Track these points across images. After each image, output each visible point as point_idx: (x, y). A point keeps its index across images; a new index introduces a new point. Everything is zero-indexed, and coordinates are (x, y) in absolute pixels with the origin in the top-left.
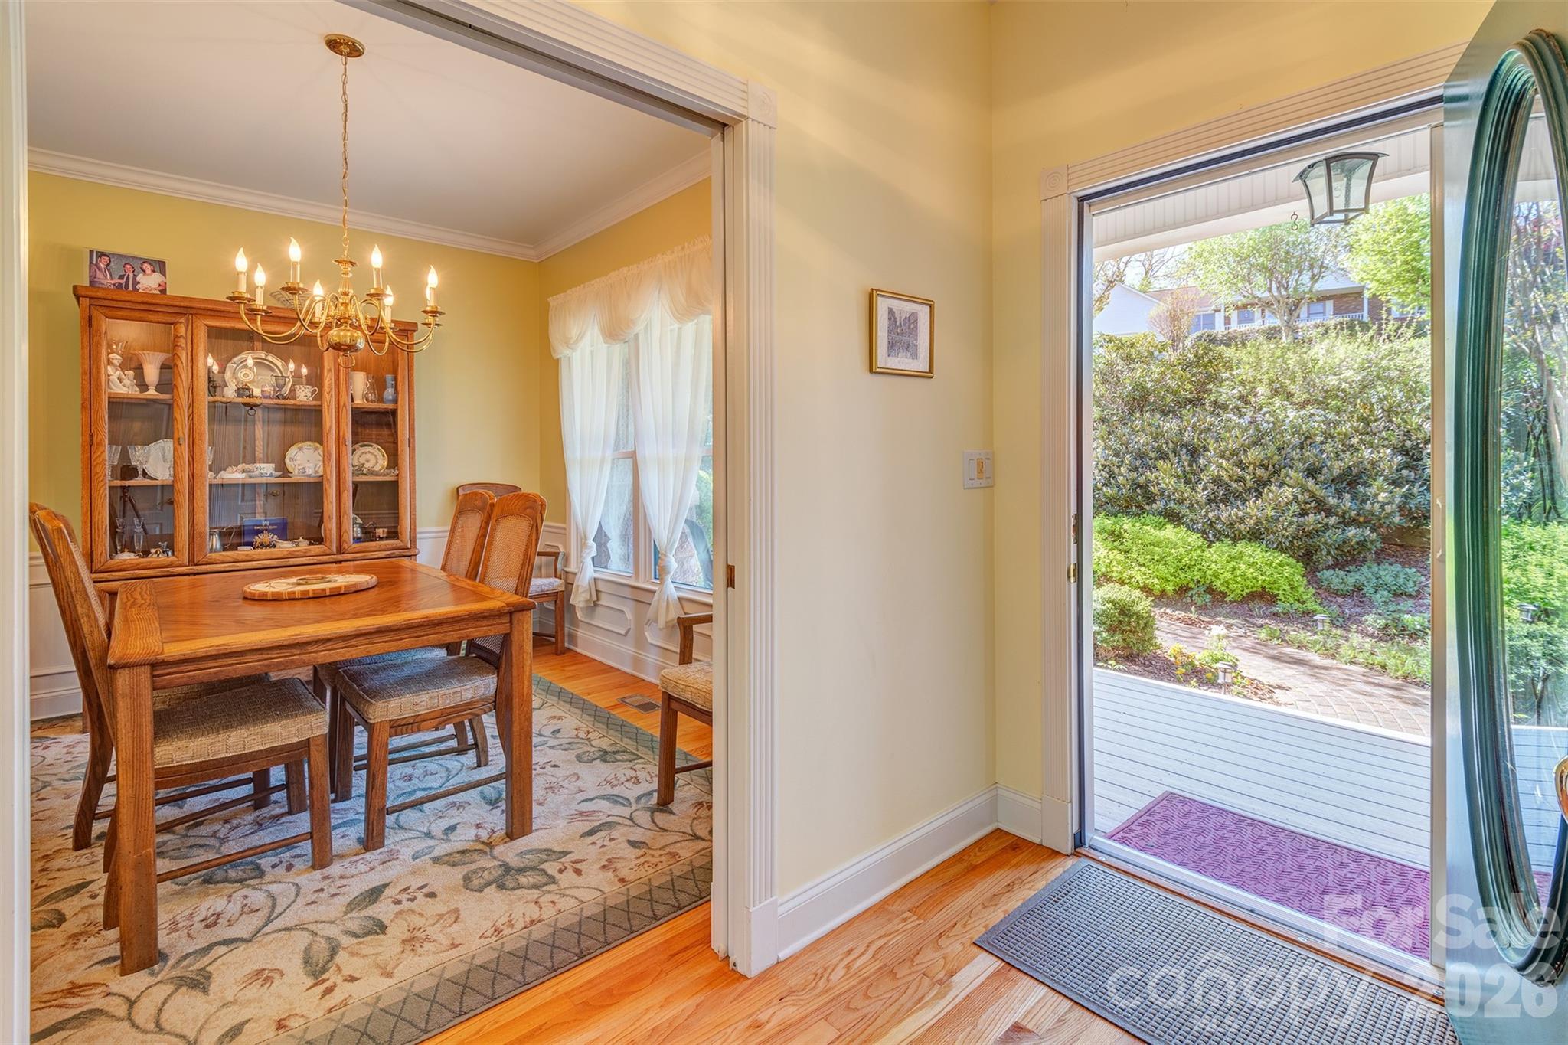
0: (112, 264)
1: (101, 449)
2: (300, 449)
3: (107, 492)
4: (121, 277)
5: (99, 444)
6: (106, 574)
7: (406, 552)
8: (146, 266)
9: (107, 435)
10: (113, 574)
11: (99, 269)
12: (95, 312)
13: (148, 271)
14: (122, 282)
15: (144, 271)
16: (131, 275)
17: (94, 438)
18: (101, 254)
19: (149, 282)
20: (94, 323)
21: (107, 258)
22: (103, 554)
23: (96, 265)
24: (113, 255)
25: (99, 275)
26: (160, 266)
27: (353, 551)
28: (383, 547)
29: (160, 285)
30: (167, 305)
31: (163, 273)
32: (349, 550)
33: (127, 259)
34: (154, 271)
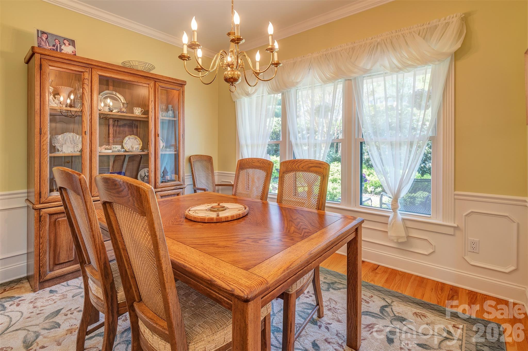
0: (49, 38)
1: (46, 137)
2: (129, 139)
3: (49, 159)
4: (54, 46)
5: (45, 134)
6: (48, 204)
7: (181, 187)
8: (65, 41)
9: (49, 129)
10: (52, 204)
11: (43, 40)
12: (44, 62)
13: (67, 45)
14: (54, 48)
15: (65, 44)
16: (59, 45)
17: (42, 130)
18: (43, 33)
19: (67, 49)
20: (43, 68)
21: (46, 35)
22: (47, 193)
23: (41, 38)
24: (50, 34)
25: (43, 43)
26: (72, 43)
27: (161, 187)
28: (173, 185)
29: (73, 52)
30: (79, 62)
31: (74, 46)
32: (159, 187)
33: (56, 37)
34: (69, 45)
